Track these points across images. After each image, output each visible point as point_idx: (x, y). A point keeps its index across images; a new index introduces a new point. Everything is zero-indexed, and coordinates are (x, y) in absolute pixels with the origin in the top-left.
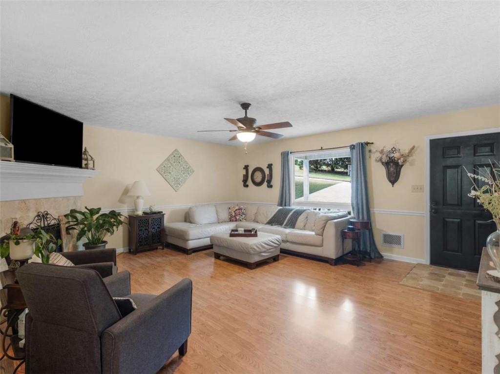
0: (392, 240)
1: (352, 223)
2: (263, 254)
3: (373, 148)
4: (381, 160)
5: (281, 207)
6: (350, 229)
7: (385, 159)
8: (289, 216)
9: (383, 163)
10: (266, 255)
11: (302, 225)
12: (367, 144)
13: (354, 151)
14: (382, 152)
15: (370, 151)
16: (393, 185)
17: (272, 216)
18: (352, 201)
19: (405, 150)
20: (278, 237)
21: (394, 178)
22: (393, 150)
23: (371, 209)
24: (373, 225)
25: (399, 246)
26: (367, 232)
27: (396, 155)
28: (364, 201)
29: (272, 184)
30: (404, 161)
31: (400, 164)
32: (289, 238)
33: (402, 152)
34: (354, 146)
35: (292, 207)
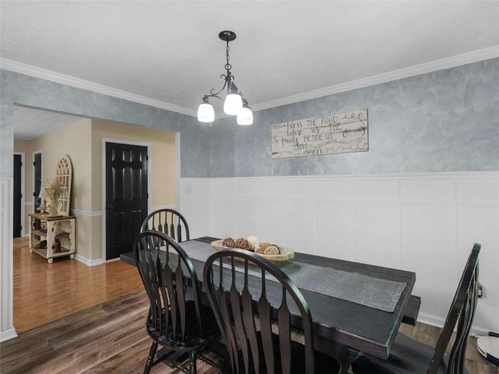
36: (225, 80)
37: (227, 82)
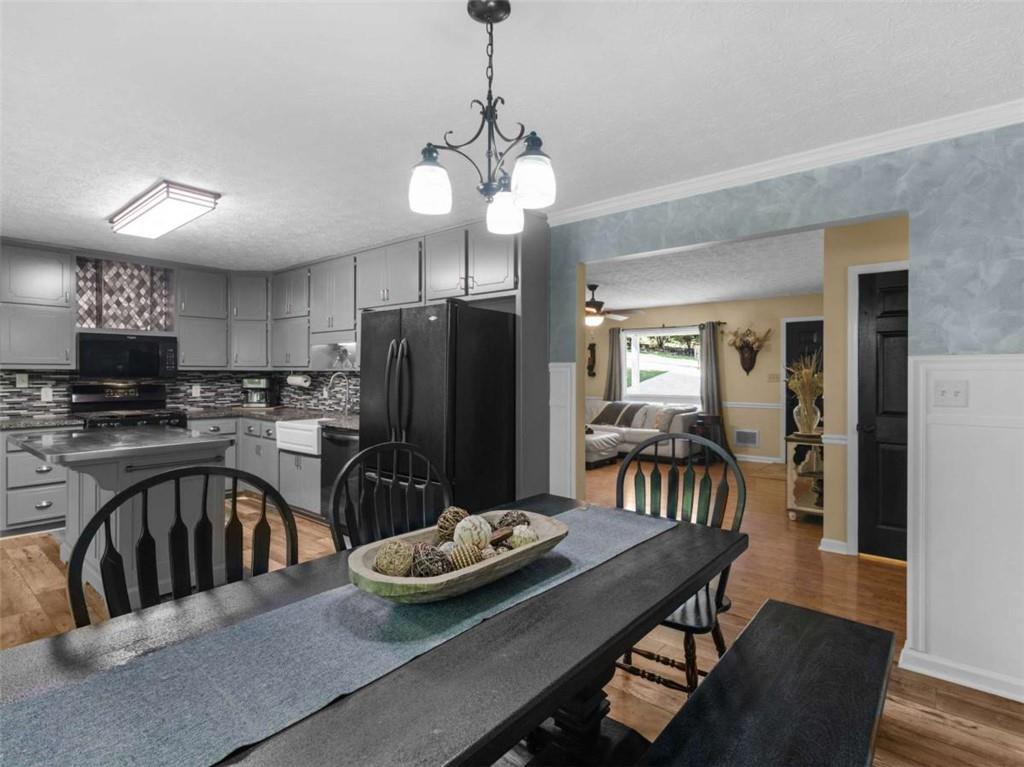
0: (746, 438)
1: (701, 418)
2: (603, 453)
3: (726, 329)
4: (734, 344)
5: (609, 403)
6: (699, 424)
7: (738, 343)
8: (622, 413)
9: (737, 348)
10: (605, 455)
11: (640, 423)
12: (719, 323)
13: (704, 331)
14: (736, 334)
15: (722, 332)
16: (748, 373)
17: (600, 412)
18: (701, 393)
19: (760, 331)
20: (616, 435)
21: (748, 364)
22: (749, 332)
23: (724, 403)
24: (726, 421)
25: (753, 445)
26: (718, 428)
27: (750, 339)
28: (715, 393)
29: (594, 371)
30: (760, 347)
31: (755, 349)
32: (627, 438)
33: (758, 335)
34: (704, 325)
35: (624, 401)
36: (481, 116)
37: (486, 124)
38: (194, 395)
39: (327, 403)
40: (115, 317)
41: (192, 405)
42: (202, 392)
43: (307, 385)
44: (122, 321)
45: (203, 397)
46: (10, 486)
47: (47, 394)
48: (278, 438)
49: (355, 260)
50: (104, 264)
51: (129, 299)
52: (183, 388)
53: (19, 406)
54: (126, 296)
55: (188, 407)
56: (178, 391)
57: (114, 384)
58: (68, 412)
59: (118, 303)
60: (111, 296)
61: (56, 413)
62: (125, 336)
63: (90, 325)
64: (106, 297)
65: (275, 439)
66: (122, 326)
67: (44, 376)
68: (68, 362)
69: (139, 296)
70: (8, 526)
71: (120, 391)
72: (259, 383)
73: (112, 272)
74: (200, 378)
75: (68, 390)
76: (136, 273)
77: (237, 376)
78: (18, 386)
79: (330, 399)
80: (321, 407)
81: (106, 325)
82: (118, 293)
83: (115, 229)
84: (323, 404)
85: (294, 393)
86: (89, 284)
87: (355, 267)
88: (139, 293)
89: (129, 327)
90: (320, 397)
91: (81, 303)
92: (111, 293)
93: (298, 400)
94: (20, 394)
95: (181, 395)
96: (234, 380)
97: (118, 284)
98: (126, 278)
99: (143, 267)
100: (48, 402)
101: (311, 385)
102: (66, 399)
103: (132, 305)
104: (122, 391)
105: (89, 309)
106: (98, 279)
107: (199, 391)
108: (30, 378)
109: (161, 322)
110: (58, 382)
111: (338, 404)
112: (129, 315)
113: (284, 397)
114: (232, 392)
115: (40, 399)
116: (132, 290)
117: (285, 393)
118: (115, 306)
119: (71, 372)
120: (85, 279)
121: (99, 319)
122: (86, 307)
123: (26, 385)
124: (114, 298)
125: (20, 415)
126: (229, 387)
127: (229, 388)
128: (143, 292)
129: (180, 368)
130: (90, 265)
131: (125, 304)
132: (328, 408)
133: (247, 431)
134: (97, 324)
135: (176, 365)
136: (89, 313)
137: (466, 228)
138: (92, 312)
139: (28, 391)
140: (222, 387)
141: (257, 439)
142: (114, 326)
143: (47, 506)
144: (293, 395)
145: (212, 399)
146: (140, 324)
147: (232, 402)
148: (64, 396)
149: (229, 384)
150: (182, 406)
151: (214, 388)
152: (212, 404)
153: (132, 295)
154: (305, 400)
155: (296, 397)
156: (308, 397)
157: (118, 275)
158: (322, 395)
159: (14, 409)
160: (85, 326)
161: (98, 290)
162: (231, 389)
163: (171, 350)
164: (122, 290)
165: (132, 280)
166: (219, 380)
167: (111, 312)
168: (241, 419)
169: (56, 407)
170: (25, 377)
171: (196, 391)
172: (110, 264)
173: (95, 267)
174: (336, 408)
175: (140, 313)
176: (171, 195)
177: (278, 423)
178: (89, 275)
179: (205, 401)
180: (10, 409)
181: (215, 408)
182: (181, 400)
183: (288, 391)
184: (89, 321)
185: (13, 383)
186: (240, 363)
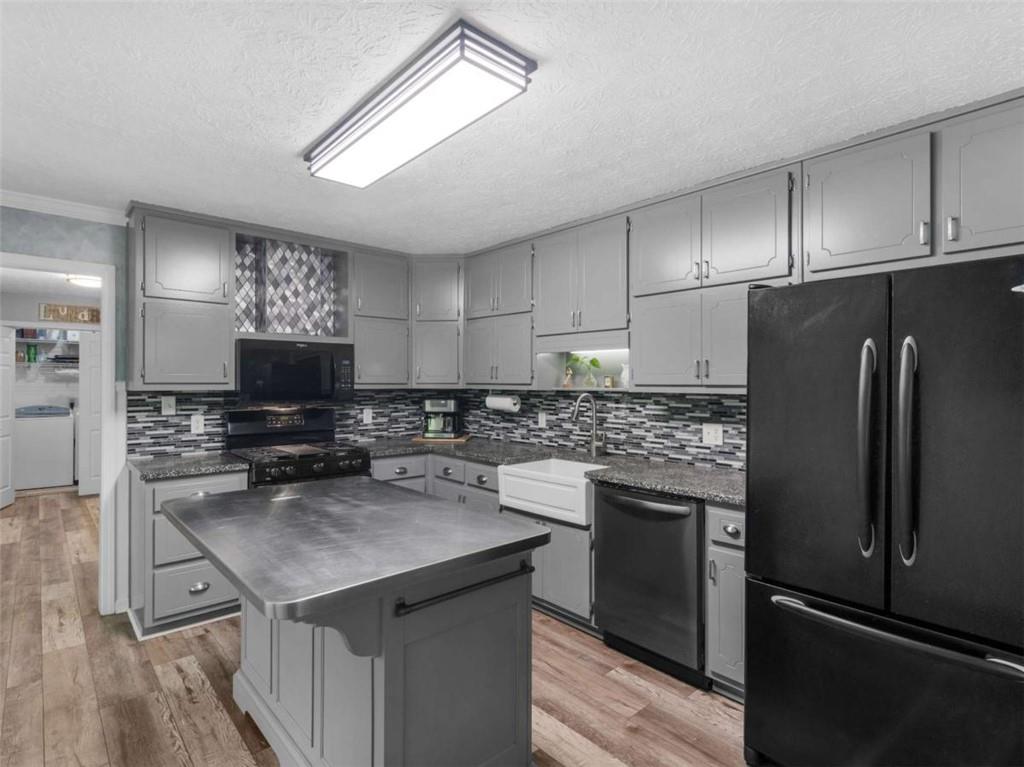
38: (365, 422)
39: (544, 435)
40: (280, 318)
41: (362, 435)
42: (373, 418)
43: (516, 409)
44: (289, 324)
45: (375, 424)
46: (157, 563)
47: (198, 424)
48: (501, 489)
49: (628, 221)
50: (268, 244)
51: (296, 294)
52: (353, 413)
53: (166, 440)
54: (293, 288)
55: (358, 438)
56: (348, 417)
57: (276, 409)
58: (223, 448)
59: (284, 299)
60: (276, 288)
61: (207, 450)
62: (294, 343)
63: (248, 329)
64: (271, 289)
65: (497, 492)
66: (288, 330)
67: (194, 399)
68: (226, 380)
69: (308, 288)
70: (155, 620)
71: (283, 418)
72: (445, 405)
73: (279, 253)
74: (372, 398)
75: (222, 417)
76: (304, 257)
77: (416, 397)
78: (163, 413)
79: (551, 428)
80: (533, 440)
81: (270, 330)
82: (284, 285)
83: (313, 170)
84: (536, 436)
85: (487, 419)
86: (247, 273)
87: (629, 231)
88: (308, 284)
89: (296, 331)
90: (532, 426)
91: (238, 299)
92: (276, 285)
93: (492, 429)
94: (166, 425)
95: (351, 421)
96: (408, 401)
97: (284, 273)
98: (292, 264)
99: (313, 249)
100: (198, 435)
101: (520, 410)
102: (220, 430)
103: (300, 300)
104: (286, 418)
105: (247, 307)
106: (259, 267)
107: (371, 415)
108: (179, 402)
109: (330, 324)
110: (212, 407)
111: (566, 437)
112: (296, 314)
113: (469, 422)
114: (407, 417)
115: (189, 431)
116: (301, 281)
117: (471, 418)
118: (280, 302)
119: (226, 394)
120: (242, 266)
121: (261, 321)
122: (243, 305)
123: (173, 412)
124: (280, 291)
125: (165, 454)
126: (403, 411)
127: (405, 411)
128: (312, 283)
129: (356, 387)
130: (248, 248)
131: (292, 300)
132: (546, 442)
133: (441, 474)
134: (256, 329)
135: (353, 383)
136: (247, 312)
137: (932, 128)
138: (251, 312)
139: (176, 420)
140: (397, 410)
141: (459, 487)
142: (279, 330)
143: (204, 590)
144: (483, 422)
145: (385, 427)
146: (309, 327)
147: (407, 429)
148: (218, 425)
149: (403, 407)
150: (351, 437)
151: (387, 411)
152: (385, 433)
153: (301, 288)
154: (504, 428)
155: (491, 423)
156: (509, 425)
157: (284, 260)
158: (536, 423)
159: (160, 444)
160: (243, 330)
161: (260, 283)
162: (406, 413)
163: (347, 362)
164: (288, 280)
165: (300, 267)
166: (392, 400)
167: (276, 310)
168: (430, 456)
169: (209, 441)
170: (172, 400)
171: (368, 416)
172: (275, 245)
173: (254, 250)
174: (561, 442)
175: (309, 312)
176: (467, 53)
177: (502, 468)
178: (247, 262)
179: (378, 430)
180: (154, 444)
181: (389, 438)
182: (351, 428)
183: (475, 416)
184: (247, 323)
185: (158, 410)
186: (424, 379)
